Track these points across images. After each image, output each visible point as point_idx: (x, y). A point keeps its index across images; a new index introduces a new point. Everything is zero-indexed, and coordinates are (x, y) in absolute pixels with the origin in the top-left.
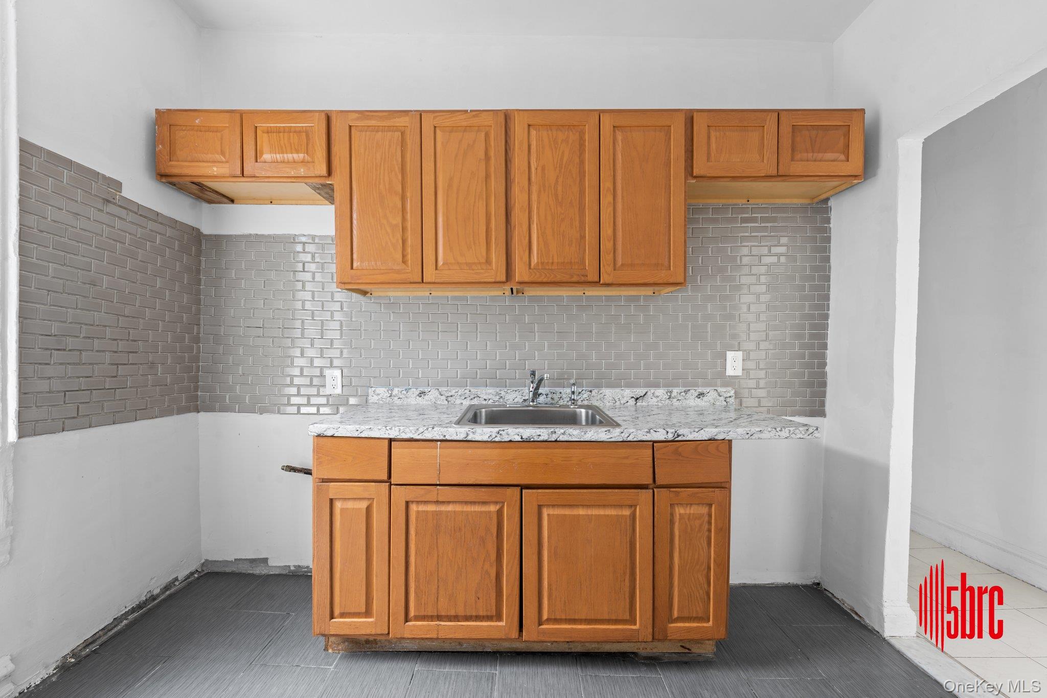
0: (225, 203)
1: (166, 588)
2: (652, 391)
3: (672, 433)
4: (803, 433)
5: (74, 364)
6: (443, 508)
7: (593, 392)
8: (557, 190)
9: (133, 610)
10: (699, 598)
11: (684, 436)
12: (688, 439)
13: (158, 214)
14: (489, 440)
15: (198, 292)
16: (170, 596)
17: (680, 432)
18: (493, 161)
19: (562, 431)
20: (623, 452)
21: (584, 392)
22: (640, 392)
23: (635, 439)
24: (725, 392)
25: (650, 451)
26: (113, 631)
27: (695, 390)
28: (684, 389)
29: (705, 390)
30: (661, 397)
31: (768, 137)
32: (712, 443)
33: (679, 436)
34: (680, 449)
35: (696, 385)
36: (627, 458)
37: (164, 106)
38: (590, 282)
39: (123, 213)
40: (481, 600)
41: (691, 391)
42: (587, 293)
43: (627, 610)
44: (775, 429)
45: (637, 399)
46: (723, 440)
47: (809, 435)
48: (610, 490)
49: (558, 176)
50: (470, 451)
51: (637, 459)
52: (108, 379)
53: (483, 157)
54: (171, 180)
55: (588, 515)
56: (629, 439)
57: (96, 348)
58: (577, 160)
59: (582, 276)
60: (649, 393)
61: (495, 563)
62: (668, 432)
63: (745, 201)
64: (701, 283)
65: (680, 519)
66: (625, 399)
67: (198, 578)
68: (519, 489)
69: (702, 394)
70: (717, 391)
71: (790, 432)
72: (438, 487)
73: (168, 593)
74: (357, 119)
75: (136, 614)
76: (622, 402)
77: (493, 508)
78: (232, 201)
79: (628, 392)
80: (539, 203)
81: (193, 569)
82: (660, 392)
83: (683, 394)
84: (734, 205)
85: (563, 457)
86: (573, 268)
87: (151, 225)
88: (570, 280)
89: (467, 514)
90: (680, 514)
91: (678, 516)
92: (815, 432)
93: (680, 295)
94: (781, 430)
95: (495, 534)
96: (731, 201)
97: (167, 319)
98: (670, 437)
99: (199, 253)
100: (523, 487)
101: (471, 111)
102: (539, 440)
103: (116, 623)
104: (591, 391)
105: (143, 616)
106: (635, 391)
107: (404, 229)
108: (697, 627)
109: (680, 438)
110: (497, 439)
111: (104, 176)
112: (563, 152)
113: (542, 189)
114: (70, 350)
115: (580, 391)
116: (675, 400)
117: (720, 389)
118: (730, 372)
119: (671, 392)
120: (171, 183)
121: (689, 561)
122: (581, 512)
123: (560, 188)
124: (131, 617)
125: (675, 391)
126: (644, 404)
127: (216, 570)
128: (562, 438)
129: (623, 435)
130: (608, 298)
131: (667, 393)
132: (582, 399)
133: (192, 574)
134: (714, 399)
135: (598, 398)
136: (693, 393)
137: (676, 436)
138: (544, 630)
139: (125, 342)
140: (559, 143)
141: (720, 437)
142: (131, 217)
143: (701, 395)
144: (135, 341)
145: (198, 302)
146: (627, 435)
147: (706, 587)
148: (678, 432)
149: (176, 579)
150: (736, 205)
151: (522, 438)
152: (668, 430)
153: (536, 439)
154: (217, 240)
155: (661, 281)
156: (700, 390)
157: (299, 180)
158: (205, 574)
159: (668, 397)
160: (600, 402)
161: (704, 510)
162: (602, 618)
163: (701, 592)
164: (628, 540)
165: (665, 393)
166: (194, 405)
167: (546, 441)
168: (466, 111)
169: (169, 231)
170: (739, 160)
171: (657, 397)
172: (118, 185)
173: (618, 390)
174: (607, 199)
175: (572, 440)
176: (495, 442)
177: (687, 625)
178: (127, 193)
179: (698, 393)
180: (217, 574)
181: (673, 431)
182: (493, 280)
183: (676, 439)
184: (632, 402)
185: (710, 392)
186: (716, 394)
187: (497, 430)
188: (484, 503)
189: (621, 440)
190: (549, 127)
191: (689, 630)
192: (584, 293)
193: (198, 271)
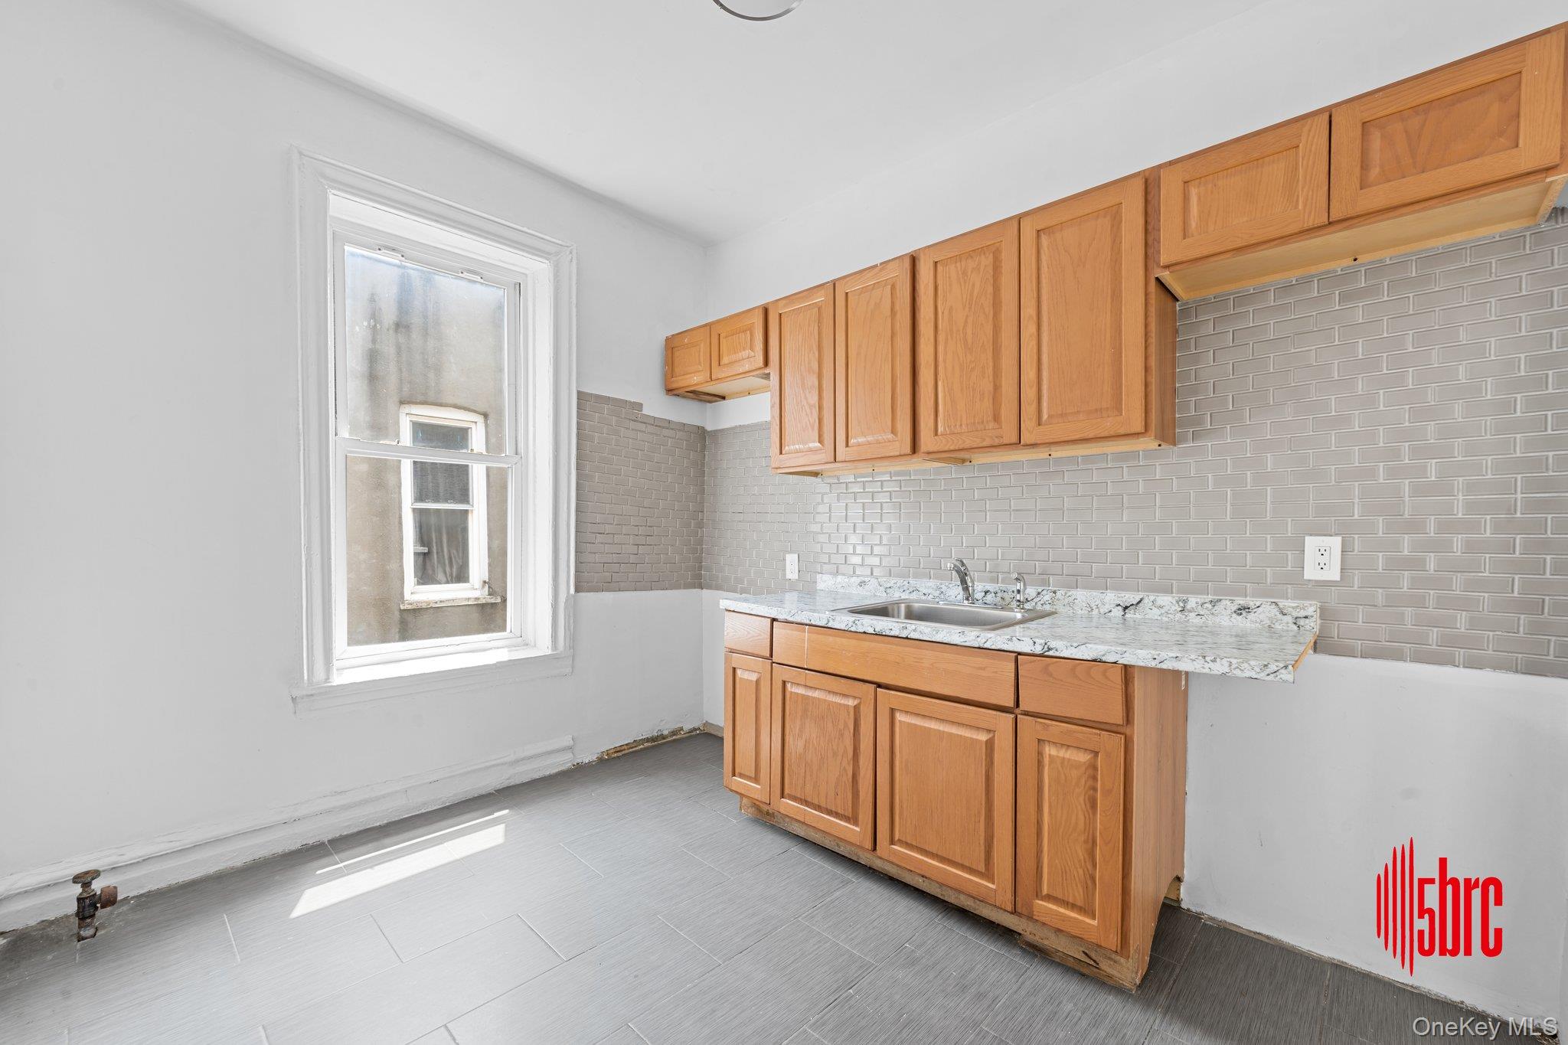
0: (717, 401)
1: (674, 733)
2: (1152, 598)
3: (1041, 644)
4: (1258, 670)
5: (609, 544)
6: (810, 693)
7: (1058, 593)
8: (966, 333)
9: (648, 740)
10: (1077, 879)
11: (1056, 650)
12: (1062, 655)
13: (669, 422)
14: (846, 629)
15: (703, 483)
16: (674, 740)
17: (1052, 644)
18: (898, 316)
19: (913, 627)
20: (980, 660)
21: (1045, 592)
22: (1131, 598)
23: (993, 647)
24: (1293, 608)
25: (1012, 666)
26: (634, 749)
27: (1232, 601)
28: (1210, 597)
29: (1251, 602)
30: (1169, 608)
31: (1305, 162)
32: (1098, 665)
33: (1049, 649)
34: (1051, 668)
35: (1234, 592)
36: (983, 669)
37: (670, 334)
38: (1006, 445)
39: (642, 427)
40: (839, 796)
41: (1224, 602)
42: (1055, 455)
43: (983, 860)
44: (1204, 657)
45: (1126, 608)
46: (1115, 663)
47: (1268, 675)
48: (965, 706)
49: (967, 316)
50: (831, 639)
51: (996, 672)
52: (631, 556)
53: (889, 313)
54: (675, 392)
55: (940, 730)
56: (986, 646)
57: (624, 532)
58: (990, 289)
59: (996, 437)
60: (1146, 601)
61: (852, 762)
62: (1035, 643)
63: (1349, 262)
64: (1250, 421)
65: (1051, 762)
66: (1107, 606)
67: (698, 734)
68: (874, 686)
69: (1245, 609)
70: (1276, 604)
71: (1230, 666)
72: (807, 671)
73: (674, 737)
74: (785, 306)
75: (650, 744)
76: (1102, 611)
77: (851, 703)
78: (724, 398)
79: (1111, 598)
80: (946, 354)
81: (696, 725)
82: (1165, 600)
83: (1209, 606)
84: (1322, 273)
85: (915, 658)
86: (987, 428)
87: (666, 432)
88: (981, 445)
89: (830, 703)
90: (1050, 755)
91: (1048, 756)
92: (1283, 671)
93: (1210, 444)
94: (1214, 661)
95: (852, 731)
96: (1313, 270)
97: (676, 508)
98: (1038, 650)
99: (704, 447)
100: (879, 685)
101: (881, 264)
102: (890, 634)
103: (635, 744)
104: (1055, 592)
105: (653, 747)
106: (1123, 595)
107: (820, 408)
108: (1075, 919)
109: (1050, 653)
110: (853, 629)
111: (630, 402)
112: (973, 285)
113: (949, 337)
114: (607, 534)
115: (1040, 590)
116: (1193, 615)
117: (1282, 603)
118: (1311, 573)
119: (1185, 602)
120: (676, 395)
121: (1063, 823)
122: (933, 725)
123: (969, 331)
124: (646, 745)
125: (1193, 601)
126: (1137, 616)
127: (713, 732)
128: (912, 636)
129: (979, 639)
130: (1087, 459)
131: (1178, 602)
132: (1042, 602)
133: (695, 729)
134: (1270, 618)
135: (1066, 601)
136: (1228, 606)
137: (1046, 649)
138: (895, 852)
139: (644, 527)
140: (969, 273)
141: (1111, 658)
142: (650, 429)
143: (1242, 610)
144: (651, 527)
145: (702, 491)
146: (984, 640)
147: (1089, 867)
148: (1048, 644)
149: (682, 729)
150: (1328, 272)
151: (874, 631)
152: (1036, 640)
153: (888, 633)
154: (715, 434)
155: (1106, 434)
156: (1241, 601)
157: (747, 375)
158: (706, 733)
159: (1180, 609)
160: (1069, 608)
161: (1083, 758)
162: (953, 859)
163: (1081, 871)
164: (984, 772)
165: (1174, 602)
166: (698, 581)
167: (897, 637)
168: (876, 266)
169: (680, 434)
170: (1245, 219)
171: (1161, 607)
172: (639, 406)
173: (1095, 593)
174: (1029, 330)
175: (922, 638)
176: (850, 631)
177: (1062, 910)
178: (646, 411)
179: (1236, 607)
180: (711, 735)
181: (1043, 641)
182: (898, 453)
183: (1046, 654)
184: (1118, 612)
185: (1263, 606)
186: (1274, 611)
187: (854, 619)
188: (845, 696)
189: (977, 646)
190: (957, 258)
191: (1065, 918)
192: (1050, 455)
193: (703, 465)
